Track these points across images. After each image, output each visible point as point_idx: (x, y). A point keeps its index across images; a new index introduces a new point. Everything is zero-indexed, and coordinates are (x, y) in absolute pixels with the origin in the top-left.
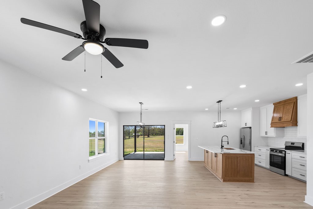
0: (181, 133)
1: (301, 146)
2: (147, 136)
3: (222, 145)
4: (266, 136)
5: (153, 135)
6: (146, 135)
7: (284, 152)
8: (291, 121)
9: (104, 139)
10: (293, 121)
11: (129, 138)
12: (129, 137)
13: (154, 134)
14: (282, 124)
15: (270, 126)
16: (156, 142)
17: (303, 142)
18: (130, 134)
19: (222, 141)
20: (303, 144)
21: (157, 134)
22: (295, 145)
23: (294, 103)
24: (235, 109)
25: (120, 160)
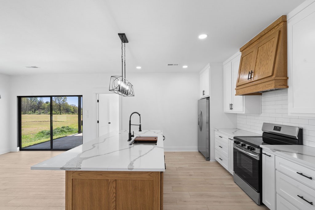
1: (295, 134)
3: (130, 134)
4: (231, 111)
7: (257, 151)
8: (274, 76)
10: (277, 76)
14: (254, 87)
15: (235, 92)
17: (301, 126)
19: (130, 125)
20: (301, 131)
22: (282, 132)
23: (280, 32)
24: (185, 67)
25: (11, 152)
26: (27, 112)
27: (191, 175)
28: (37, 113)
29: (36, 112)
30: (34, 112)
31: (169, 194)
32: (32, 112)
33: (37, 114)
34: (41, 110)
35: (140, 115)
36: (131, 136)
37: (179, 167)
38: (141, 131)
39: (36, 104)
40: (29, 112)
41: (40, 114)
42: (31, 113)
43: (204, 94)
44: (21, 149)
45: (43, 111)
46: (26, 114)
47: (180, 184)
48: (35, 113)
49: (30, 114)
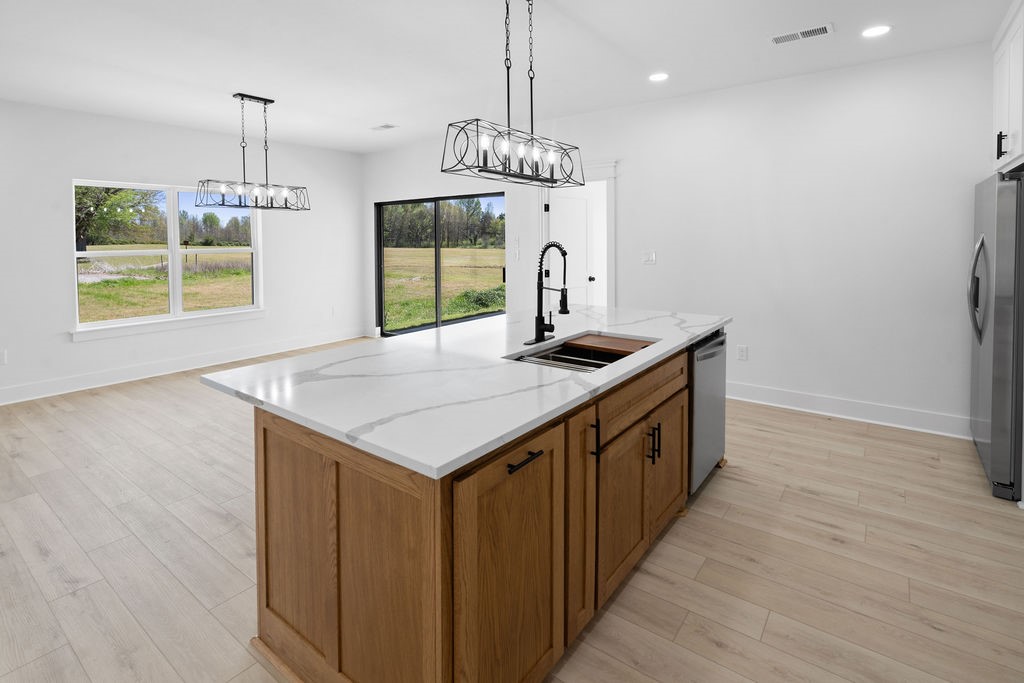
3: (540, 319)
19: (541, 287)
24: (876, 31)
25: (364, 337)
27: (842, 542)
30: (474, 243)
31: (672, 583)
32: (469, 242)
34: (488, 237)
35: (564, 254)
36: (543, 328)
37: (803, 489)
38: (568, 312)
39: (477, 220)
40: (464, 242)
41: (485, 247)
42: (467, 245)
43: (1000, 153)
44: (383, 334)
45: (492, 240)
47: (752, 560)
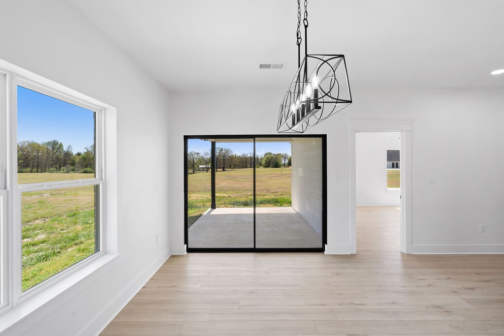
0: (274, 165)
2: (222, 170)
5: (230, 168)
6: (220, 168)
9: (97, 188)
11: (194, 173)
12: (194, 171)
13: (232, 166)
16: (241, 180)
18: (196, 166)
21: (236, 166)
25: (172, 256)
26: (47, 169)
28: (63, 170)
29: (61, 169)
32: (55, 169)
33: (63, 173)
34: (69, 166)
40: (51, 169)
41: (68, 172)
42: (54, 171)
45: (72, 168)
46: (45, 171)
48: (59, 170)
49: (52, 172)
